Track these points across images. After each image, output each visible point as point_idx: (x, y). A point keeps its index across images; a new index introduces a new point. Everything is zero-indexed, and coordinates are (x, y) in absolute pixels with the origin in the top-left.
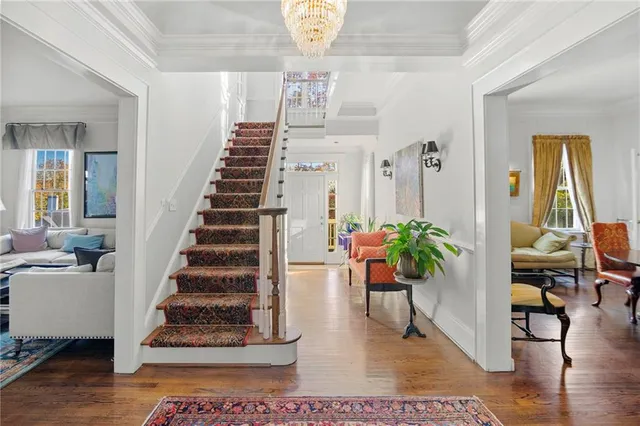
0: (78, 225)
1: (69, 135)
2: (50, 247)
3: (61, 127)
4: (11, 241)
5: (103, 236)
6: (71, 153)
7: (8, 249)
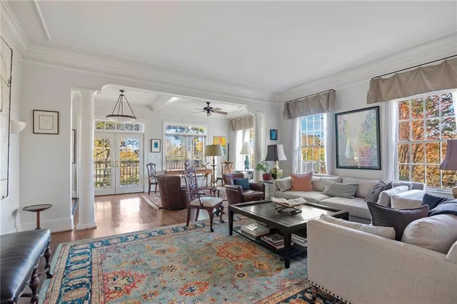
0: (332, 174)
1: (323, 102)
2: (315, 189)
3: (317, 97)
4: (291, 181)
5: (357, 185)
6: (325, 116)
7: (289, 187)
